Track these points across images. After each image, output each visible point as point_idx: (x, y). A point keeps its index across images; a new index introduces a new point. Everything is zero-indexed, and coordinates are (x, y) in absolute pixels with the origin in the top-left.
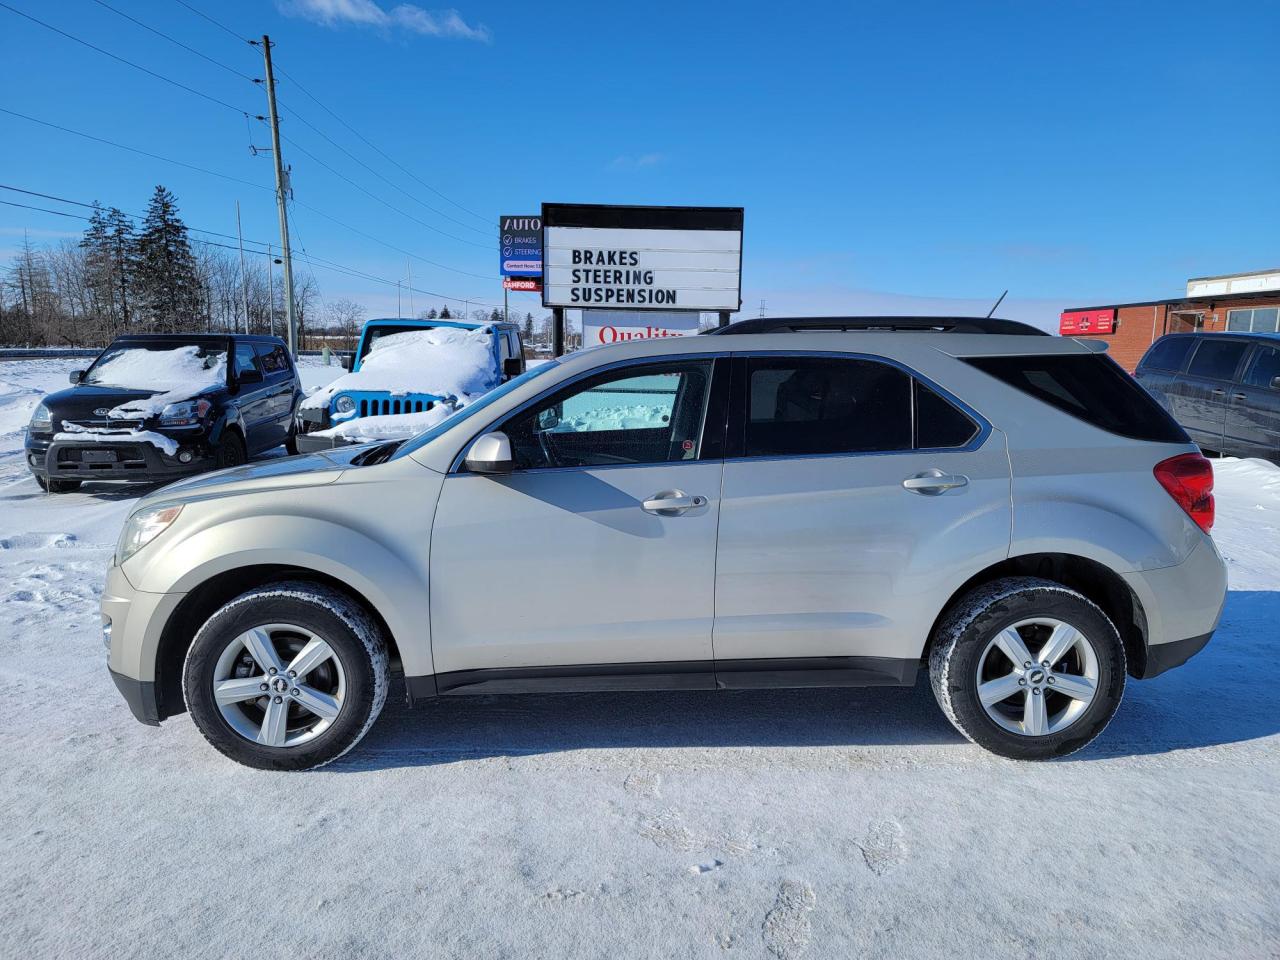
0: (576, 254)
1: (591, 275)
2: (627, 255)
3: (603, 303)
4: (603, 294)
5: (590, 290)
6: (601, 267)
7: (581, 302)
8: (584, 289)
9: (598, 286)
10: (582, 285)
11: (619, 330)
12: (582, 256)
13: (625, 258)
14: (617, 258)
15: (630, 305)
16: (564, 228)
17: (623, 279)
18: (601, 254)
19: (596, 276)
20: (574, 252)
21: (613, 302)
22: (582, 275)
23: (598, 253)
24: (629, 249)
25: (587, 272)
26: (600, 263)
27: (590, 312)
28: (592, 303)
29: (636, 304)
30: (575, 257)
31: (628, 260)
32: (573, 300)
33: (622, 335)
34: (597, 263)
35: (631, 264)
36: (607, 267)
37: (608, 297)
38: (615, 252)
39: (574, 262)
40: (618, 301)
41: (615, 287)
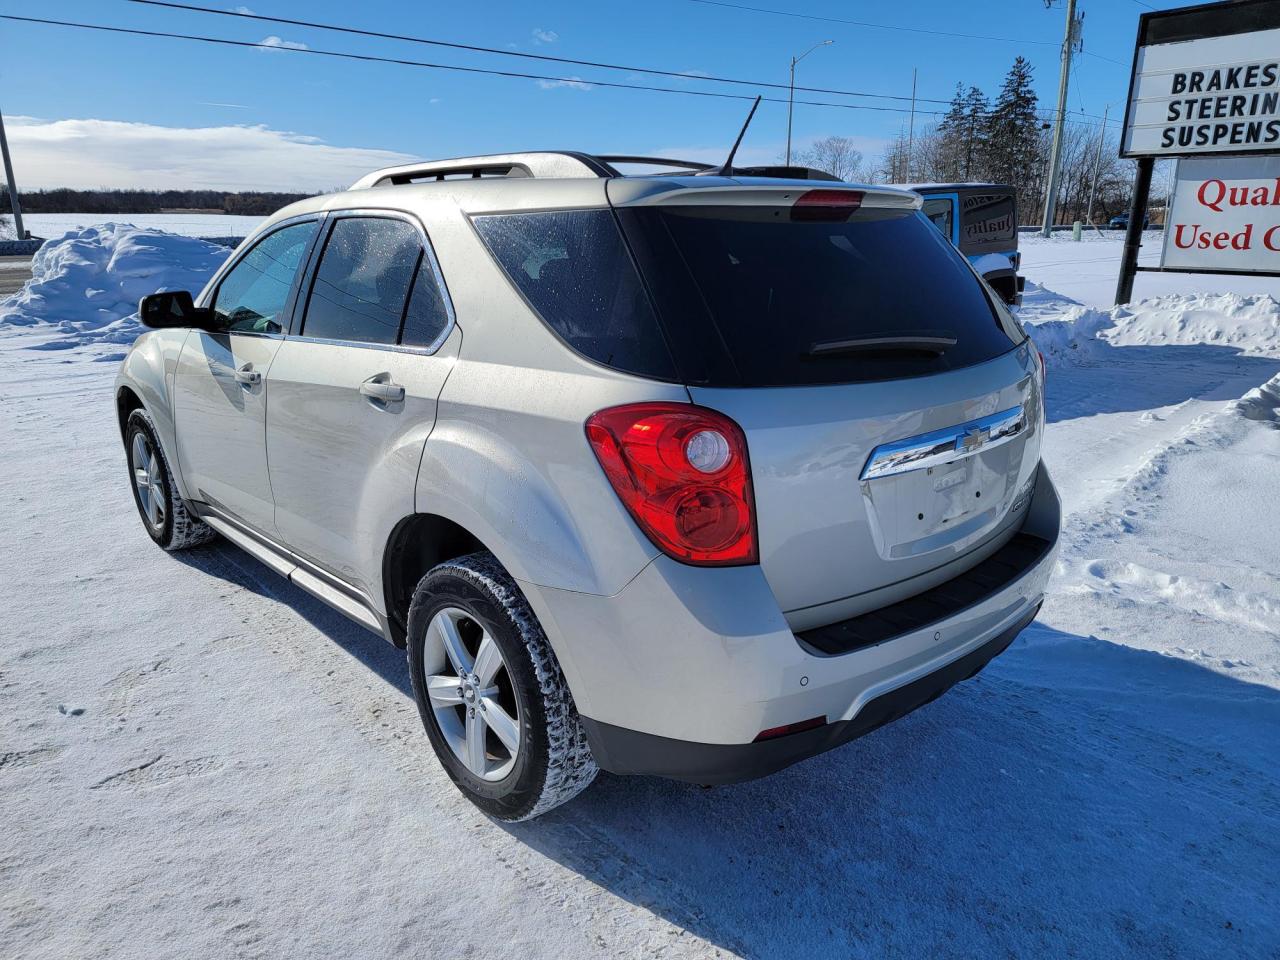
0: (1179, 81)
1: (1196, 107)
2: (1259, 72)
3: (1208, 147)
4: (1210, 133)
5: (1191, 129)
6: (1214, 93)
7: (1176, 148)
8: (1183, 129)
9: (1204, 122)
10: (1182, 122)
11: (1229, 184)
12: (1188, 82)
13: (1256, 76)
14: (1241, 78)
15: (1252, 146)
16: (1167, 45)
17: (1246, 109)
18: (1217, 74)
19: (1203, 107)
20: (1177, 77)
21: (1224, 144)
22: (1183, 109)
23: (1212, 73)
24: (1263, 60)
25: (1191, 103)
26: (1214, 88)
27: (1190, 161)
28: (1191, 148)
29: (1261, 145)
30: (1176, 82)
31: (1261, 78)
32: (1164, 145)
33: (1234, 191)
34: (1209, 89)
35: (1264, 84)
36: (1223, 92)
37: (1217, 136)
38: (1239, 69)
39: (1175, 91)
40: (1233, 141)
41: (1229, 121)
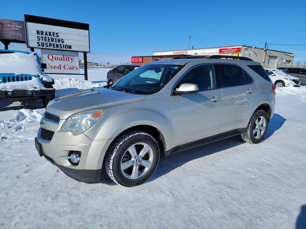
0: (38, 32)
1: (44, 39)
2: (55, 34)
3: (48, 47)
4: (48, 45)
5: (44, 43)
6: (46, 36)
7: (41, 47)
8: (42, 43)
9: (46, 42)
10: (41, 41)
11: (54, 56)
12: (40, 32)
13: (54, 34)
14: (52, 34)
15: (57, 48)
16: (33, 23)
17: (55, 41)
18: (46, 32)
19: (45, 39)
20: (37, 31)
21: (52, 47)
22: (41, 39)
23: (45, 32)
24: (56, 31)
25: (42, 37)
26: (46, 35)
27: (43, 50)
28: (45, 47)
29: (59, 49)
30: (37, 33)
31: (56, 35)
32: (38, 46)
33: (55, 57)
34: (45, 35)
35: (57, 36)
36: (49, 36)
37: (50, 46)
38: (51, 32)
39: (37, 34)
40: (53, 47)
41: (52, 43)
